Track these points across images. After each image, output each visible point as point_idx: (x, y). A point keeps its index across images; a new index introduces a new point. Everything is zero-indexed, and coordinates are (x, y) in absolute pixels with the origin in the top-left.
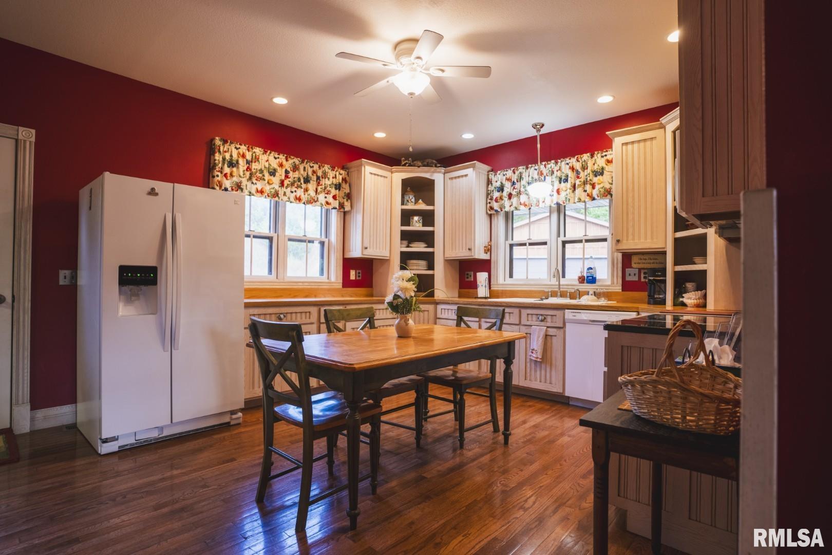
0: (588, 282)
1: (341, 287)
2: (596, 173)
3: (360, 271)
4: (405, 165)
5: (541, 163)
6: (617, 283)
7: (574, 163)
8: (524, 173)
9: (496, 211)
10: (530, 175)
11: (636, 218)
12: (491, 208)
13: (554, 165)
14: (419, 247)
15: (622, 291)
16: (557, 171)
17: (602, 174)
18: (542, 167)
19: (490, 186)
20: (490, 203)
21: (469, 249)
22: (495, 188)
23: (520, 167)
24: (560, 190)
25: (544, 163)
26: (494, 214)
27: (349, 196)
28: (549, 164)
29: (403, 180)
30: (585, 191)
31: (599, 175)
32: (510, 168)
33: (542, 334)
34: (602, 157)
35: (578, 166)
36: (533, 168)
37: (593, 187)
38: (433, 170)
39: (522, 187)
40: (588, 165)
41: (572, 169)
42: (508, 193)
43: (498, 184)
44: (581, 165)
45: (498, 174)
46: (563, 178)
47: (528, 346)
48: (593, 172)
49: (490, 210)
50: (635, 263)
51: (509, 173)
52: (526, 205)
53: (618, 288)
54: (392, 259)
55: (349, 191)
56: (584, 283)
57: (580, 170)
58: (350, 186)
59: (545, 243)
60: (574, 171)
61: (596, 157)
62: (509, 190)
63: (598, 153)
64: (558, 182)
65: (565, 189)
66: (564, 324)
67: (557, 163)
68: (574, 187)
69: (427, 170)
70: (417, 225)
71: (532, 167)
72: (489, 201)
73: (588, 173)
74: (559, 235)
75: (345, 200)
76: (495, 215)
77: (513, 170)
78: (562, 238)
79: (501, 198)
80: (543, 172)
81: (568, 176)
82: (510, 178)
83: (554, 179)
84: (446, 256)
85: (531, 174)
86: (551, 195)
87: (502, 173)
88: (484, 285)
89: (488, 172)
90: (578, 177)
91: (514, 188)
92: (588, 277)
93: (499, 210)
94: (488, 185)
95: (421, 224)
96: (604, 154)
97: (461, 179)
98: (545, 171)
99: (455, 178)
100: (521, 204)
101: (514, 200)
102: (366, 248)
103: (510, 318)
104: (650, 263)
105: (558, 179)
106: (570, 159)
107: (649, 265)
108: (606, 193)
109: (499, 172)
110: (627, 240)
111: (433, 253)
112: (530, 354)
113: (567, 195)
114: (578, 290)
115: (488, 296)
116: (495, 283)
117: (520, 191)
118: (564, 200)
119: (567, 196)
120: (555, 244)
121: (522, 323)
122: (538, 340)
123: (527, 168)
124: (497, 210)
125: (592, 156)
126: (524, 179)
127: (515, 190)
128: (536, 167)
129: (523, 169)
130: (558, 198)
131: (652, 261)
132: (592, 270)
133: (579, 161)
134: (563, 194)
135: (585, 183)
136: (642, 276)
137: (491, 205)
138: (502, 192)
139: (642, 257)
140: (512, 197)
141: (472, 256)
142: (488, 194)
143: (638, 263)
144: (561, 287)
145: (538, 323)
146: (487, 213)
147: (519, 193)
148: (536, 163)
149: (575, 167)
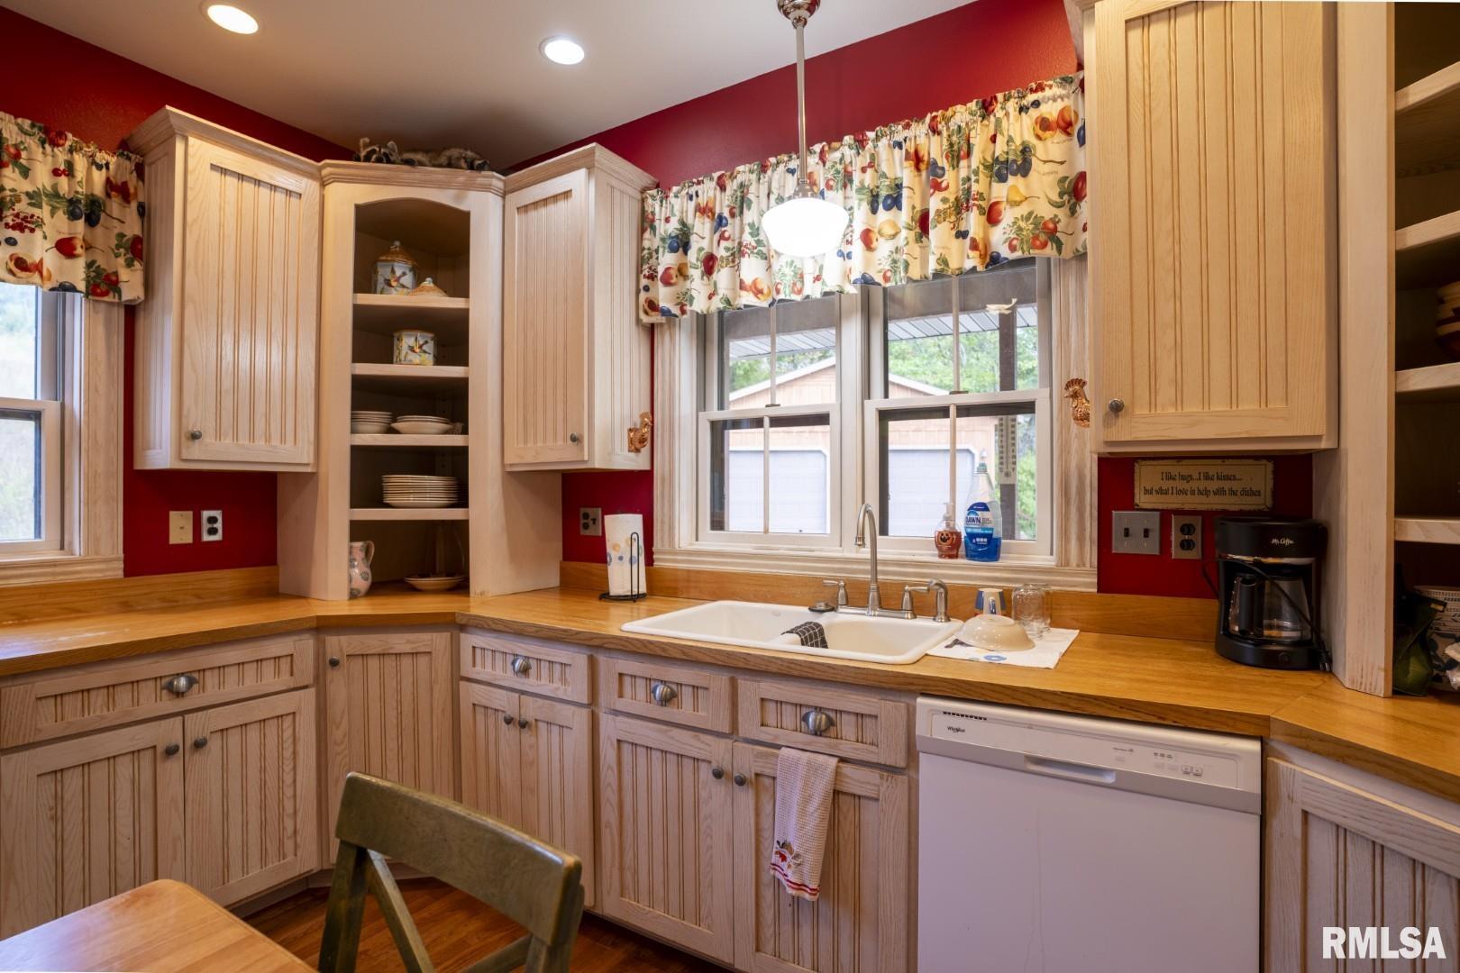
0: (971, 555)
1: (120, 573)
2: (1000, 170)
3: (217, 514)
4: (367, 159)
5: (808, 149)
6: (1081, 563)
7: (922, 141)
8: (754, 183)
9: (666, 313)
10: (773, 189)
11: (1191, 316)
12: (652, 306)
13: (854, 151)
14: (424, 432)
15: (1099, 591)
16: (864, 170)
17: (1024, 169)
18: (813, 161)
19: (647, 235)
20: (647, 289)
21: (574, 439)
22: (663, 240)
23: (741, 168)
24: (874, 236)
25: (817, 148)
26: (661, 325)
27: (138, 250)
28: (837, 149)
29: (360, 210)
30: (962, 235)
31: (1014, 174)
32: (708, 175)
33: (822, 787)
34: (1022, 109)
35: (935, 149)
36: (781, 168)
37: (992, 216)
38: (461, 179)
39: (747, 230)
40: (972, 141)
41: (917, 159)
42: (703, 254)
43: (673, 227)
44: (945, 143)
45: (672, 195)
46: (884, 193)
47: (766, 823)
48: (988, 167)
49: (646, 313)
50: (1147, 492)
51: (708, 190)
52: (761, 292)
53: (1085, 581)
54: (322, 471)
55: (137, 231)
56: (956, 556)
57: (942, 162)
58: (143, 211)
59: (821, 419)
60: (923, 166)
61: (999, 113)
62: (705, 244)
63: (1007, 99)
64: (865, 207)
65: (888, 231)
66: (912, 753)
67: (860, 144)
68: (923, 223)
69: (441, 177)
70: (416, 358)
71: (778, 163)
72: (644, 282)
73: (974, 166)
74: (867, 393)
75: (121, 261)
76: (666, 327)
77: (720, 178)
78: (877, 402)
79: (682, 272)
80: (815, 177)
81: (899, 187)
82: (710, 205)
83: (854, 202)
84: (508, 461)
85: (775, 185)
86: (841, 254)
87: (684, 192)
88: (627, 558)
89: (643, 191)
90: (937, 187)
91: (722, 237)
92: (971, 536)
93: (676, 310)
94: (643, 230)
95: (429, 358)
96: (1031, 97)
97: (552, 208)
98: (821, 174)
99: (536, 205)
100: (742, 286)
101: (722, 276)
102: (195, 436)
103: (696, 708)
104: (1206, 492)
105: (866, 197)
106: (907, 127)
107: (1203, 499)
108: (1043, 237)
109: (675, 189)
110: (1152, 404)
111: (463, 452)
112: (775, 859)
113: (897, 250)
114: (941, 585)
115: (643, 589)
116: (667, 547)
117: (740, 244)
118: (887, 267)
119: (896, 256)
120: (856, 421)
121: (742, 733)
122: (803, 812)
123: (764, 169)
124: (669, 311)
125: (987, 108)
126: (754, 206)
127: (724, 244)
128: (794, 164)
129: (751, 172)
130: (867, 262)
131: (1213, 485)
132: (986, 515)
133: (939, 133)
134: (884, 248)
135: (960, 207)
136: (1175, 537)
137: (650, 295)
138: (686, 252)
139: (1175, 469)
140: (716, 269)
141: (584, 462)
142: (643, 260)
143: (1161, 491)
144: (879, 568)
145: (801, 738)
146: (638, 320)
147: (738, 253)
148: (791, 147)
149: (923, 152)
